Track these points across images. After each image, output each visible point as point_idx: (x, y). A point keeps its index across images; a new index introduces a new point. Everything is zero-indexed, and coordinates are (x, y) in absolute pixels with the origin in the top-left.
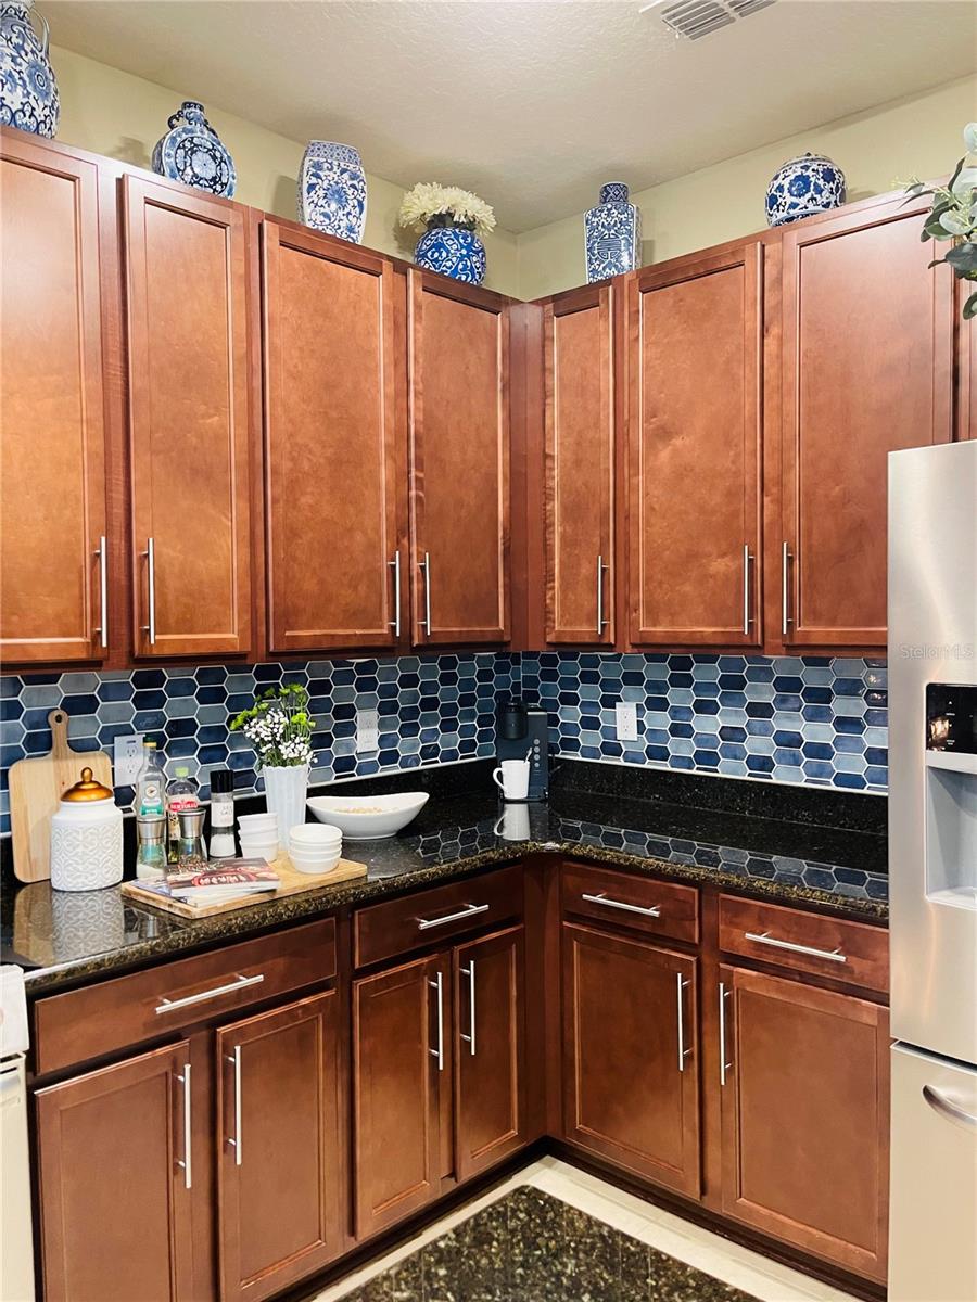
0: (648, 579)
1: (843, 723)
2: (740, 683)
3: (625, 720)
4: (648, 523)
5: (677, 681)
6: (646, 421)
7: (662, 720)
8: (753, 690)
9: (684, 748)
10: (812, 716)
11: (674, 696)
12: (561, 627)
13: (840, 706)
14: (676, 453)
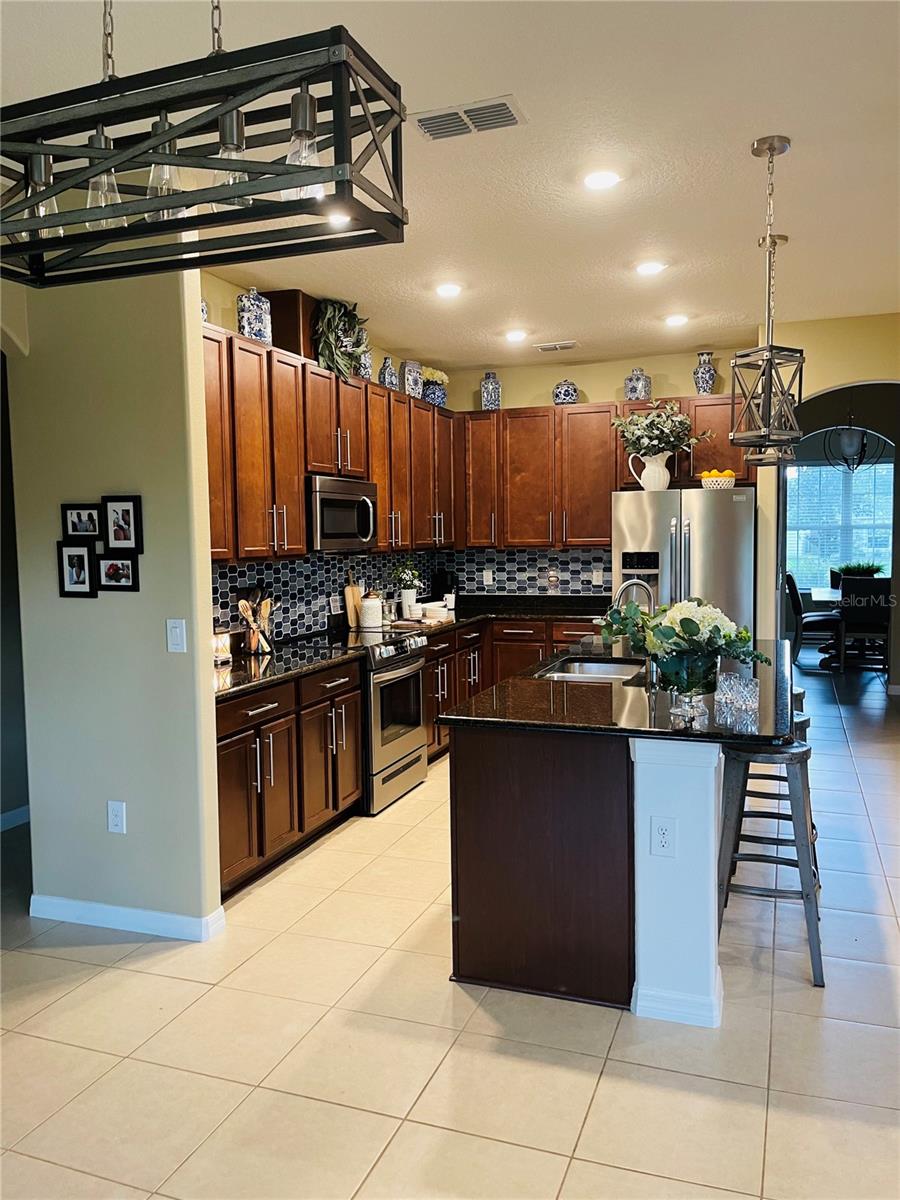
0: (511, 523)
1: (574, 572)
2: (535, 560)
3: (487, 577)
4: (511, 502)
5: (509, 561)
6: (511, 464)
7: (504, 576)
8: (540, 563)
9: (514, 586)
10: (563, 570)
11: (508, 567)
12: (473, 541)
13: (571, 567)
14: (522, 477)
